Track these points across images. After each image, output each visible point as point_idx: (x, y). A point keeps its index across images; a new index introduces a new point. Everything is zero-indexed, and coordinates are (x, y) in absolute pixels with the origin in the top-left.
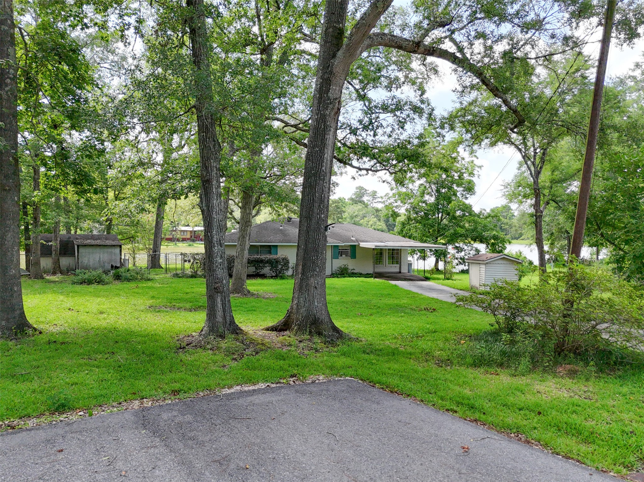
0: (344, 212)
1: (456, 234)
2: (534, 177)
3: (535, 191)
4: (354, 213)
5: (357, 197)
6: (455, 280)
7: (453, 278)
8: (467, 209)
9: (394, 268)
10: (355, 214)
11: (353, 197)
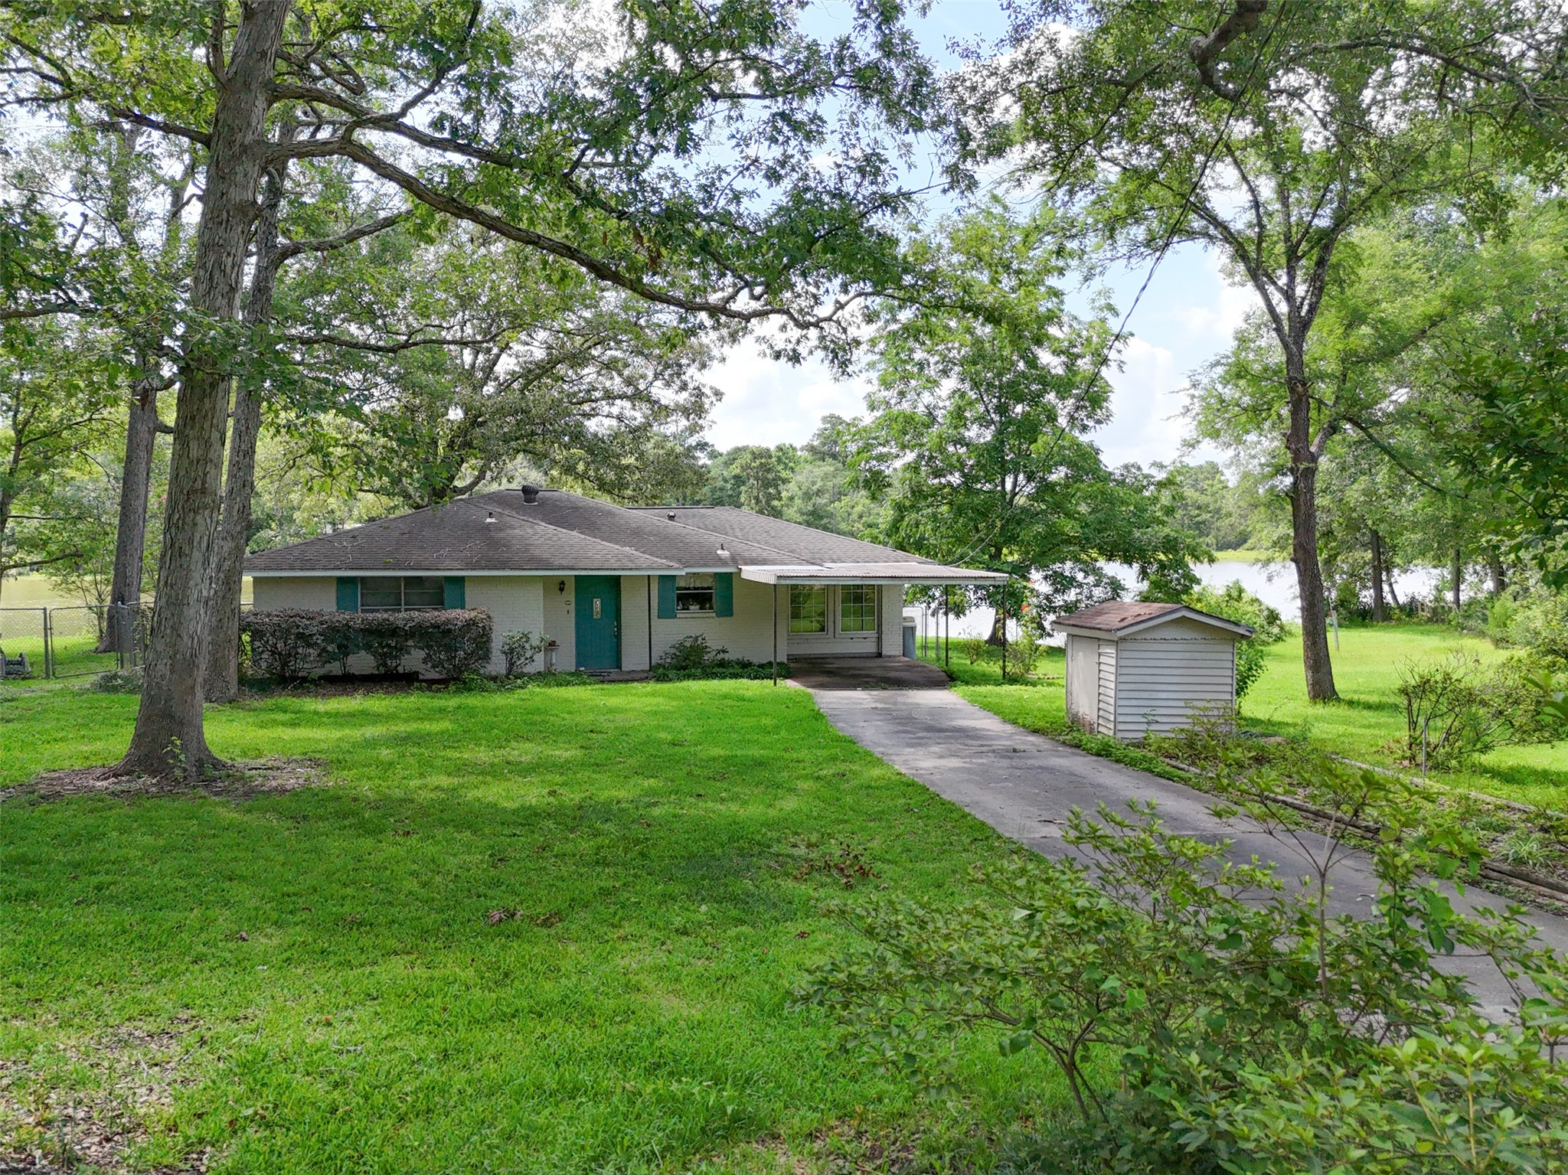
0: (785, 481)
1: (1054, 535)
2: (1290, 340)
3: (1292, 390)
4: (814, 483)
5: (824, 444)
6: (1034, 685)
7: (1032, 676)
8: (1085, 461)
9: (860, 643)
10: (815, 488)
11: (815, 443)
